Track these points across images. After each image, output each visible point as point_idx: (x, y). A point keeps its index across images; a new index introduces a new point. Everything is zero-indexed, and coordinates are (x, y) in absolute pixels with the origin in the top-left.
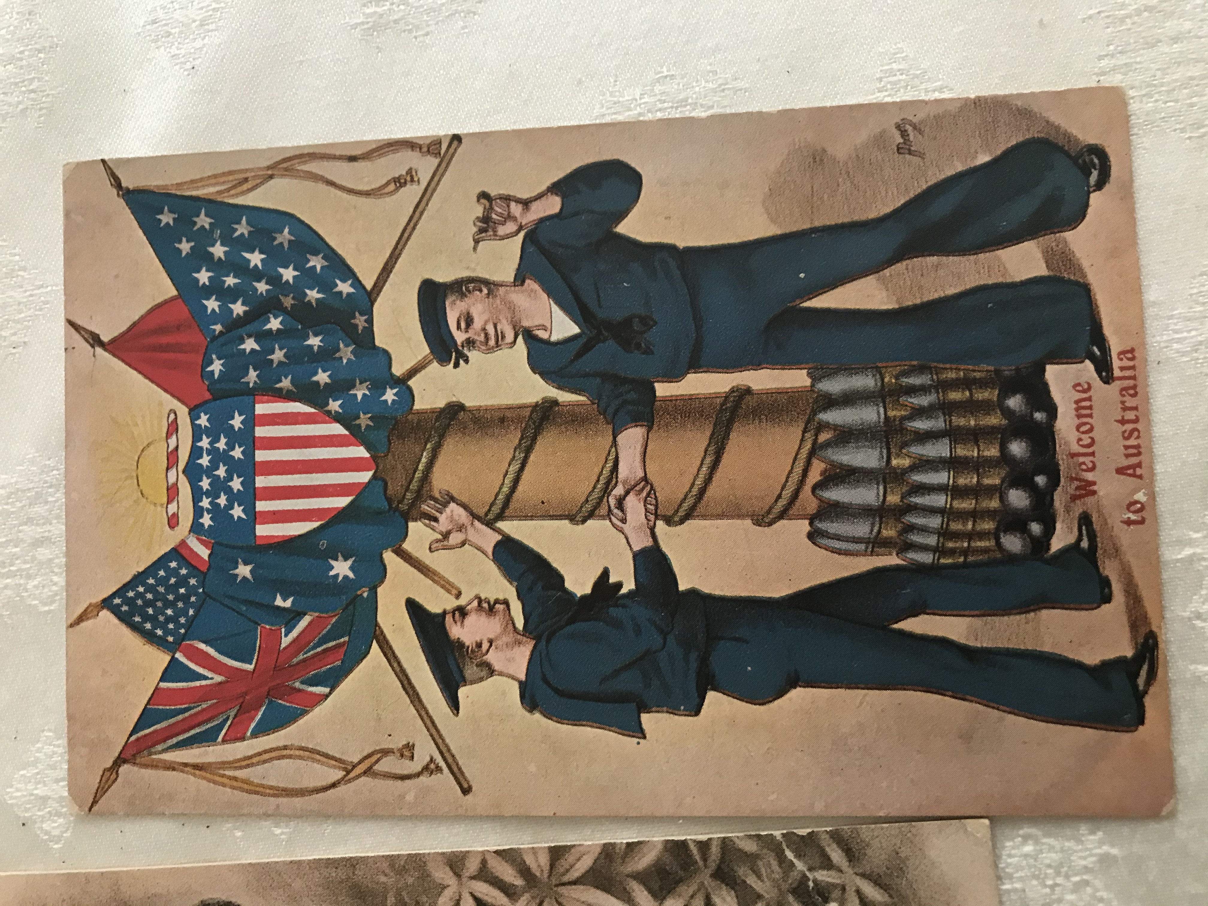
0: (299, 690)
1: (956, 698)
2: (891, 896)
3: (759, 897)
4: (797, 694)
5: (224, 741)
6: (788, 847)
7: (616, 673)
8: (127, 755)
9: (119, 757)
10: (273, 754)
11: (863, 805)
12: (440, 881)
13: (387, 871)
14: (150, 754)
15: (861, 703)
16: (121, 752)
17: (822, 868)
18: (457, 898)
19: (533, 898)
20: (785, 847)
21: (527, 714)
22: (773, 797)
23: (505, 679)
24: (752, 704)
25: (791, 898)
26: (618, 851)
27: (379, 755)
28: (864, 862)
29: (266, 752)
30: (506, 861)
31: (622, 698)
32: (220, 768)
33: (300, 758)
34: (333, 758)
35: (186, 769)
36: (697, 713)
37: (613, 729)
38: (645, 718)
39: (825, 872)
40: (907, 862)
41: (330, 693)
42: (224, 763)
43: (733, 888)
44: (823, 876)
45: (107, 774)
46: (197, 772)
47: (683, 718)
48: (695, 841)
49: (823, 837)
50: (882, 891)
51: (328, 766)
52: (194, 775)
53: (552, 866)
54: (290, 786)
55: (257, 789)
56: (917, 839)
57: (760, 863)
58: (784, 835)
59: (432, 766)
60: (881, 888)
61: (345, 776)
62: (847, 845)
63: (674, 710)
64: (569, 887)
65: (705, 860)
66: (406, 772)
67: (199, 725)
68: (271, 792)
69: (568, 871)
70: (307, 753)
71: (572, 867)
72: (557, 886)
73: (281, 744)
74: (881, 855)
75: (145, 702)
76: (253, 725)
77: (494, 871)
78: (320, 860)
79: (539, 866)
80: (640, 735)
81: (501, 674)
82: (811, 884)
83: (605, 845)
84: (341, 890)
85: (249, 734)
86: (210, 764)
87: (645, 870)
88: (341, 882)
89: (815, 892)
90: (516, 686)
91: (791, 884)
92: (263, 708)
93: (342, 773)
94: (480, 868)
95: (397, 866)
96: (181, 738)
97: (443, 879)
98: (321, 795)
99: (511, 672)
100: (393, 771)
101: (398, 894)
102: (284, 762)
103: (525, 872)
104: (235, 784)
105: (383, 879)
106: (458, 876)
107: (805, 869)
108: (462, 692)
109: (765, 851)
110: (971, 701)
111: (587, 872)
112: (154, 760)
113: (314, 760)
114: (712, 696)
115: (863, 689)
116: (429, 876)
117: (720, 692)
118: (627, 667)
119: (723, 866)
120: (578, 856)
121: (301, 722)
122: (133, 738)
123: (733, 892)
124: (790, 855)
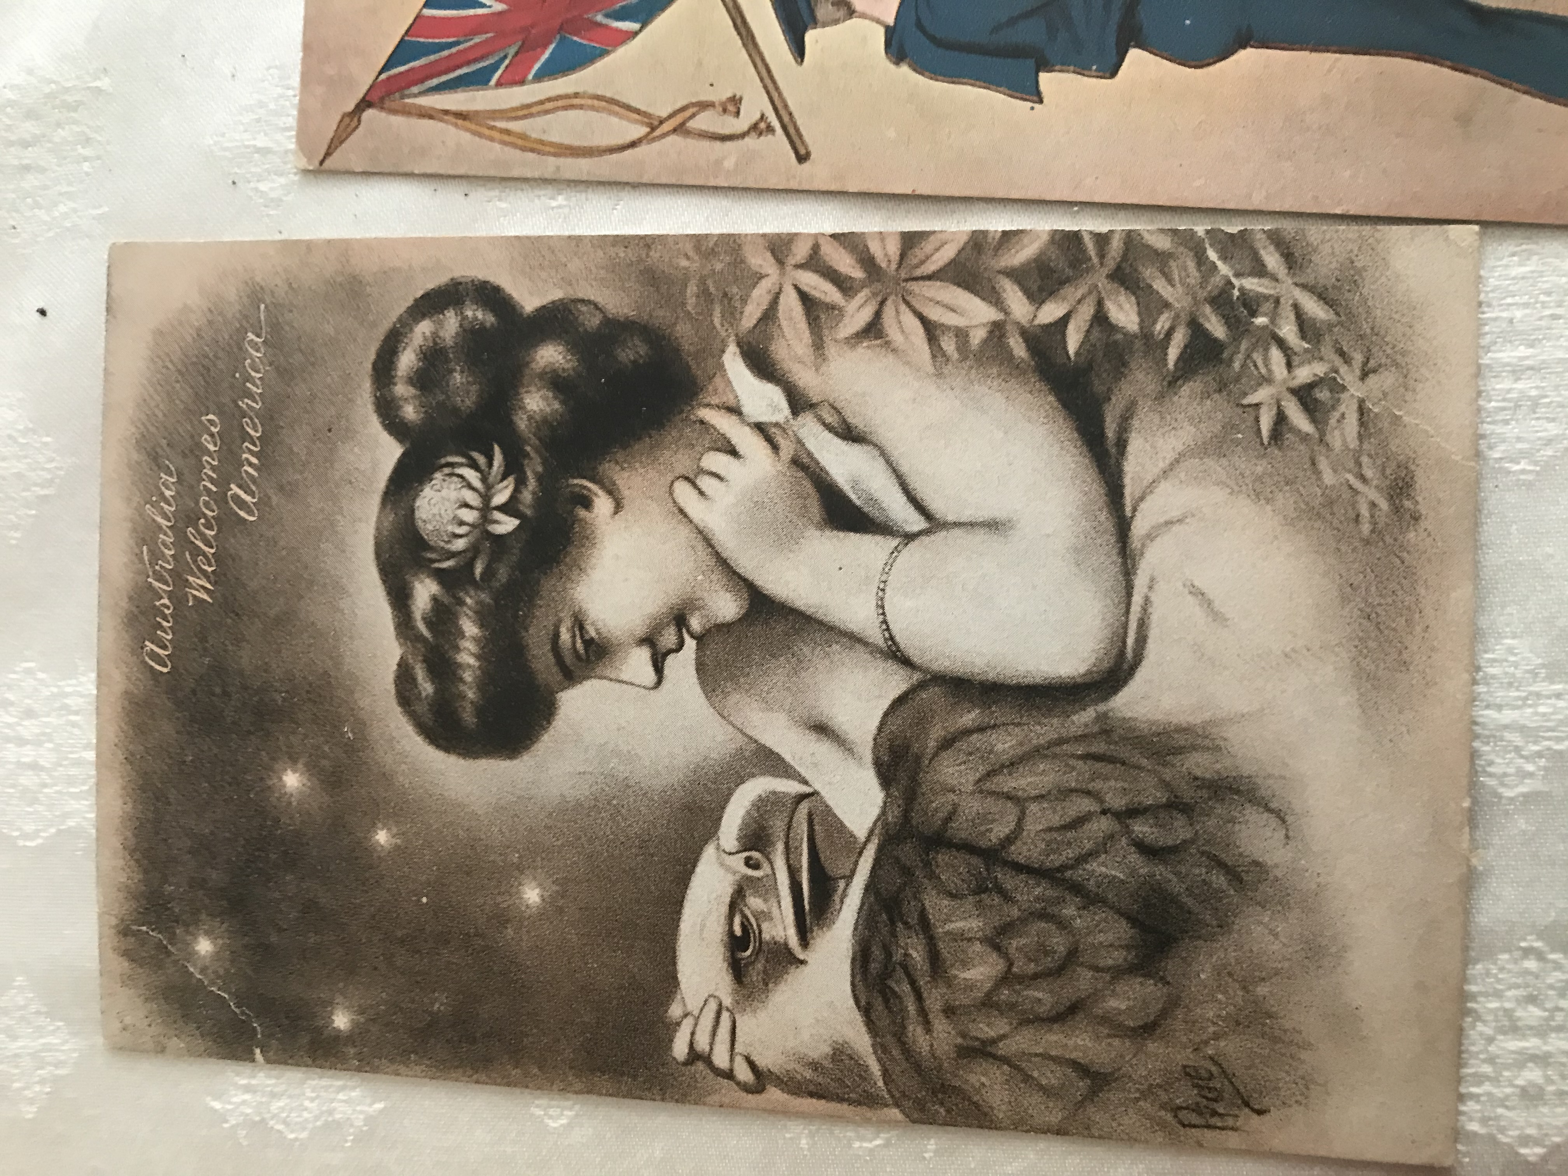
0: (599, 25)
1: (1456, 70)
2: (1338, 314)
3: (1167, 305)
4: (1247, 57)
5: (499, 84)
6: (1211, 245)
7: (1012, 21)
8: (374, 97)
9: (363, 100)
10: (560, 103)
11: (1316, 198)
12: (758, 270)
13: (691, 253)
14: (402, 98)
15: (1330, 71)
16: (366, 94)
17: (1252, 274)
18: (777, 290)
19: (875, 295)
20: (1207, 246)
21: (892, 67)
22: (1198, 183)
23: (867, 22)
24: (1185, 65)
25: (1208, 309)
26: (990, 240)
27: (694, 110)
28: (1309, 271)
29: (549, 100)
30: (844, 248)
31: (1016, 52)
32: (489, 118)
33: (592, 108)
34: (637, 111)
35: (446, 117)
36: (1113, 74)
37: (1001, 89)
38: (1045, 79)
39: (1256, 280)
40: (1364, 274)
41: (641, 30)
42: (494, 112)
43: (1134, 294)
44: (1252, 284)
45: (347, 120)
46: (460, 122)
47: (1094, 80)
48: (1091, 232)
49: (1258, 237)
50: (1326, 307)
51: (629, 120)
52: (456, 125)
53: (903, 256)
54: (576, 143)
55: (535, 146)
56: (1381, 245)
57: (1173, 264)
58: (1208, 232)
59: (762, 125)
60: (1326, 303)
61: (648, 134)
62: (1288, 248)
63: (1082, 69)
64: (921, 283)
65: (1102, 256)
66: (727, 131)
67: (468, 63)
68: (552, 150)
69: (922, 262)
70: (604, 104)
71: (928, 258)
72: (906, 280)
73: (571, 90)
74: (1331, 263)
75: (403, 32)
76: (537, 66)
77: (827, 259)
78: (605, 236)
79: (886, 255)
80: (1035, 98)
81: (863, 16)
82: (1236, 293)
83: (974, 232)
84: (629, 275)
85: (530, 77)
86: (477, 113)
87: (1023, 265)
88: (631, 264)
89: (1240, 303)
90: (881, 31)
91: (1210, 292)
92: (552, 47)
93: (645, 130)
94: (811, 256)
95: (704, 248)
96: (444, 78)
97: (761, 266)
98: (615, 156)
99: (876, 14)
100: (711, 130)
101: (703, 281)
102: (572, 113)
103: (868, 262)
104: (506, 138)
105: (684, 263)
106: (781, 262)
107: (1230, 274)
108: (810, 36)
109: (1181, 249)
110: (1476, 75)
111: (950, 264)
112: (405, 105)
113: (611, 113)
114: (1134, 55)
115: (1335, 52)
116: (742, 261)
117: (1147, 50)
118: (1027, 15)
119: (1124, 265)
120: (938, 244)
121: (599, 65)
122: (383, 76)
123: (1133, 298)
124: (1212, 255)
